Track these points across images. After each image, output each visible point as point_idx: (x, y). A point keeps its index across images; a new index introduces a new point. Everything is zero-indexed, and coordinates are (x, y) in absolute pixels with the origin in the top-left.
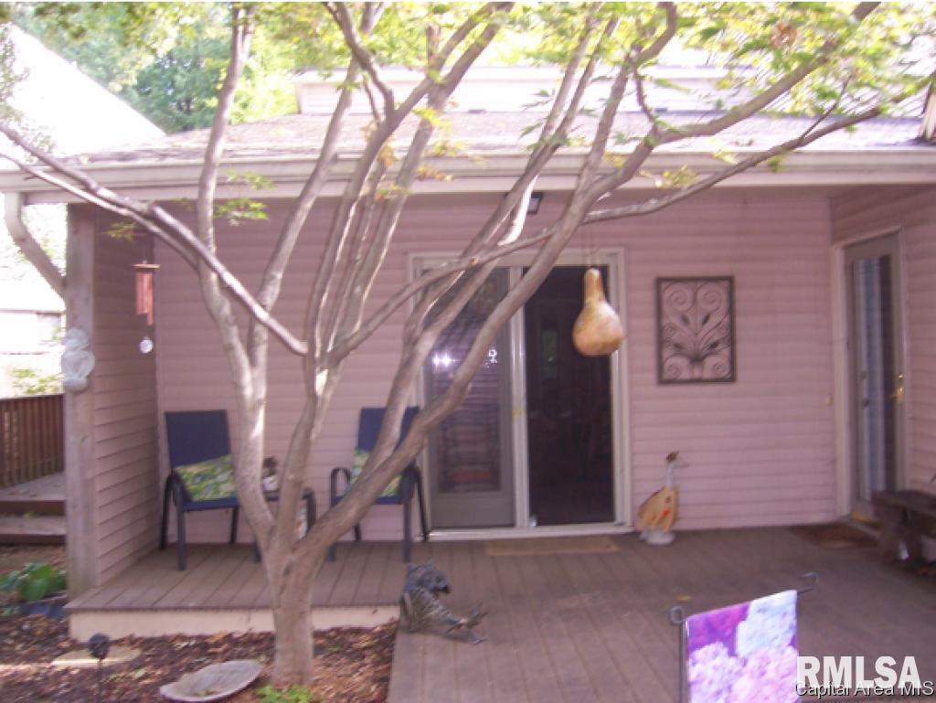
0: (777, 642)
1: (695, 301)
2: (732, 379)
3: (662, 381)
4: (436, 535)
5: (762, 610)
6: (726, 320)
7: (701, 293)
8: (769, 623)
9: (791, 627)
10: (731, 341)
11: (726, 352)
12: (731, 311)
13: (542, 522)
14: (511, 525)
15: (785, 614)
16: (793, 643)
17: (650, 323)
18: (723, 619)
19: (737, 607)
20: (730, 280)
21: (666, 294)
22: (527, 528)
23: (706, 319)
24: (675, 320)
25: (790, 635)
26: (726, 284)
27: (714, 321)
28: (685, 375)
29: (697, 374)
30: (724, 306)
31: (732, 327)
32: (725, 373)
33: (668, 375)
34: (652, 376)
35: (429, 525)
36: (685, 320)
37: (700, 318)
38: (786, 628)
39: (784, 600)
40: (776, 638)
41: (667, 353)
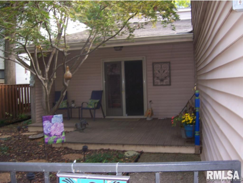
0: (59, 122)
1: (161, 67)
2: (170, 85)
3: (154, 85)
4: (107, 117)
5: (56, 117)
6: (169, 71)
7: (163, 66)
8: (58, 119)
9: (62, 120)
10: (170, 76)
11: (168, 79)
12: (170, 70)
13: (128, 115)
14: (122, 115)
15: (61, 118)
16: (63, 122)
17: (151, 72)
18: (49, 117)
19: (51, 116)
20: (169, 63)
21: (155, 66)
22: (125, 116)
23: (164, 72)
24: (157, 72)
25: (62, 121)
26: (168, 63)
27: (166, 72)
28: (159, 84)
29: (162, 84)
30: (168, 68)
31: (170, 73)
32: (168, 83)
33: (155, 84)
34: (152, 84)
35: (105, 115)
36: (159, 72)
37: (162, 71)
38: (61, 120)
39: (60, 116)
40: (59, 121)
41: (155, 79)
